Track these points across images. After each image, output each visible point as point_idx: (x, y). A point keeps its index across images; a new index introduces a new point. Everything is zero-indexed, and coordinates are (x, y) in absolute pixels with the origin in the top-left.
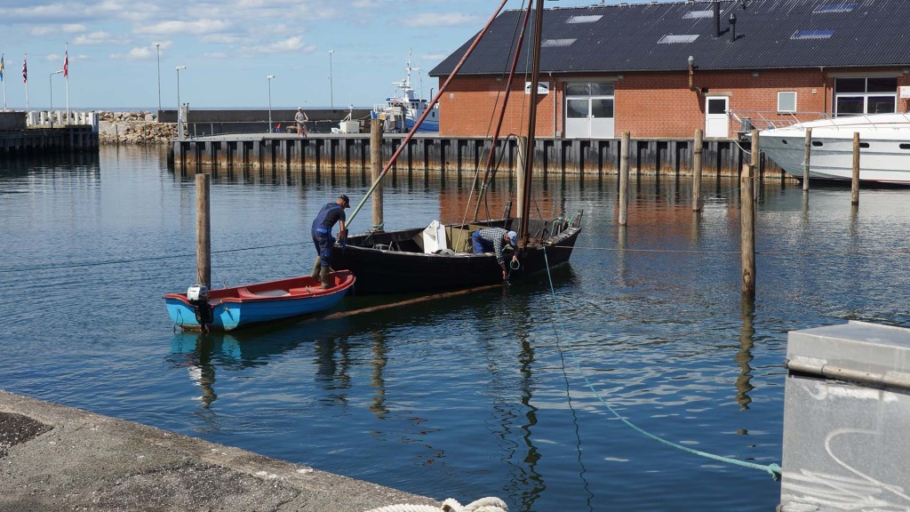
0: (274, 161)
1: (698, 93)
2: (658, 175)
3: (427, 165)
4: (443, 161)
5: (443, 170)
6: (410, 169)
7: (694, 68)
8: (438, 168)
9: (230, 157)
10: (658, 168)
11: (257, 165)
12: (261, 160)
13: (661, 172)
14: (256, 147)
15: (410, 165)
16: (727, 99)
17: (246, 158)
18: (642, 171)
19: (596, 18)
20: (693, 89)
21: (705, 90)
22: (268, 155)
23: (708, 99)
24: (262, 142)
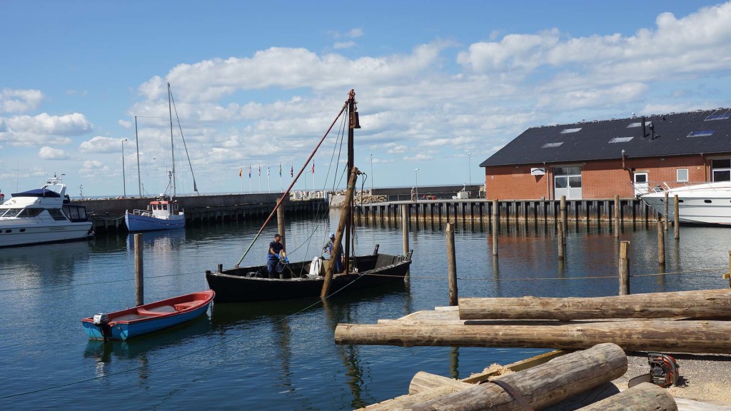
0: (395, 216)
1: (629, 171)
2: (599, 221)
3: (472, 217)
4: (481, 215)
5: (481, 220)
6: (464, 220)
7: (625, 156)
8: (479, 218)
9: (374, 215)
10: (599, 217)
11: (387, 218)
12: (389, 216)
13: (601, 219)
14: (386, 209)
15: (464, 217)
16: (646, 174)
17: (382, 215)
18: (590, 219)
19: (578, 130)
20: (625, 169)
21: (633, 170)
22: (392, 213)
23: (635, 175)
24: (389, 206)
